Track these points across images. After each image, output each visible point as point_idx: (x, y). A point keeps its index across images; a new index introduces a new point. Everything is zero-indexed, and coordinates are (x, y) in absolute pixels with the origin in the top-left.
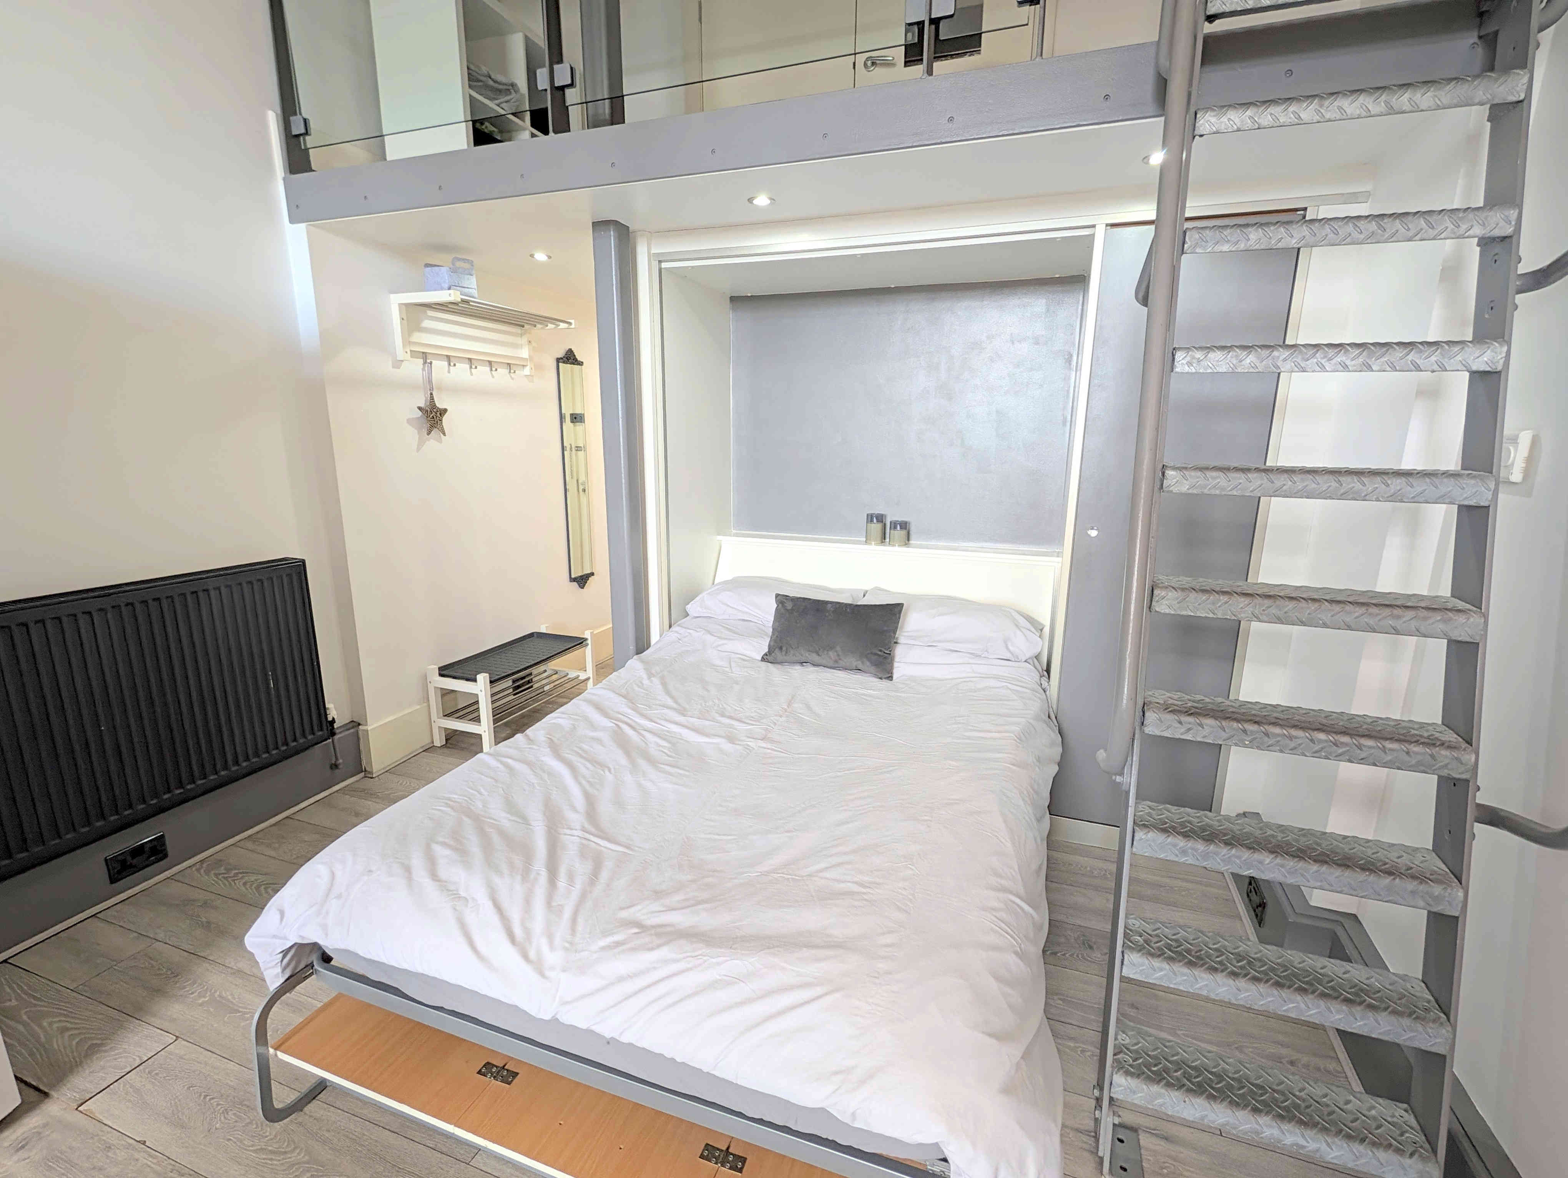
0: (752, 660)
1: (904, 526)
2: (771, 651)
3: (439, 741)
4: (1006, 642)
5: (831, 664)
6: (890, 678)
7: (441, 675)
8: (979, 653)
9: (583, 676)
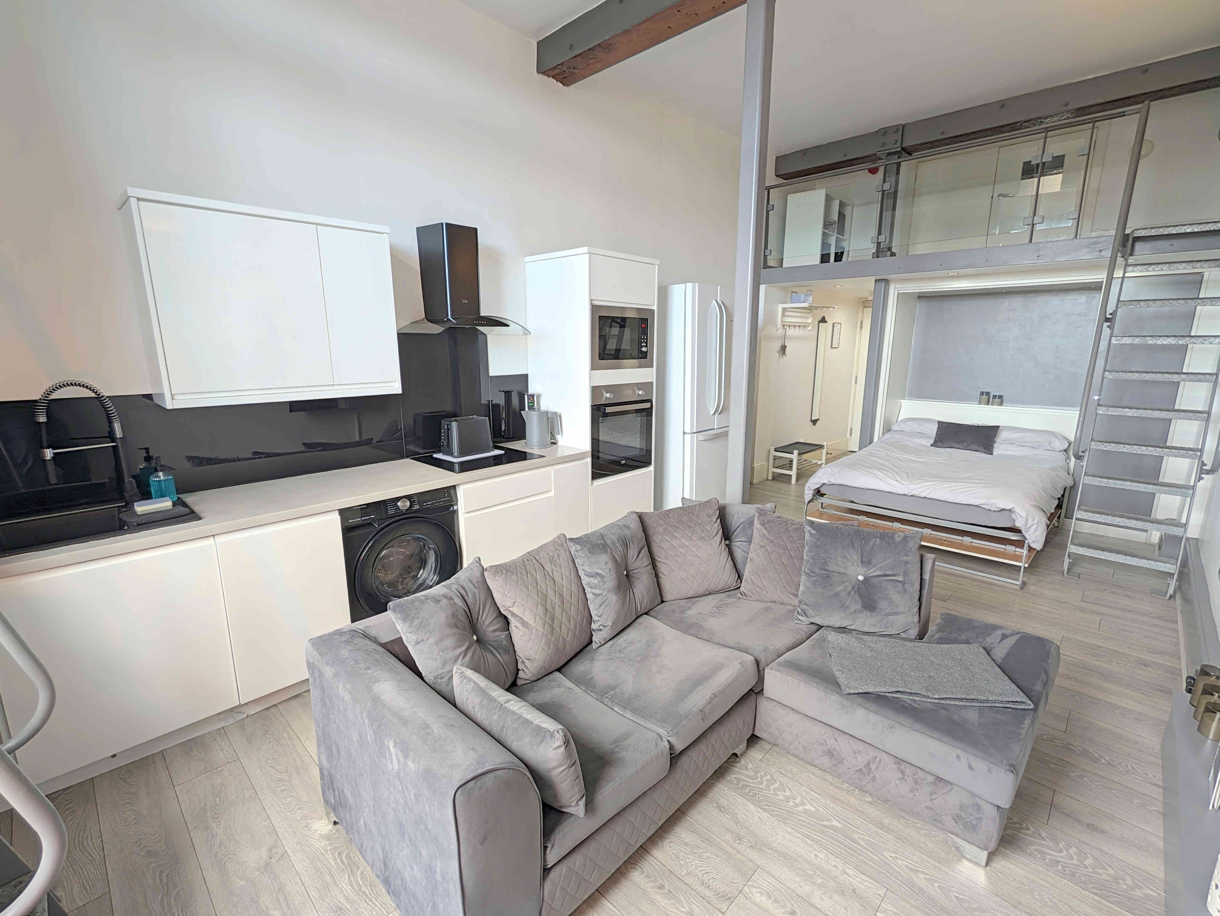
0: (927, 446)
1: (1000, 397)
2: (935, 442)
3: (770, 478)
4: (1050, 443)
5: (964, 448)
6: (992, 454)
7: (775, 451)
8: (1036, 447)
9: (819, 462)
